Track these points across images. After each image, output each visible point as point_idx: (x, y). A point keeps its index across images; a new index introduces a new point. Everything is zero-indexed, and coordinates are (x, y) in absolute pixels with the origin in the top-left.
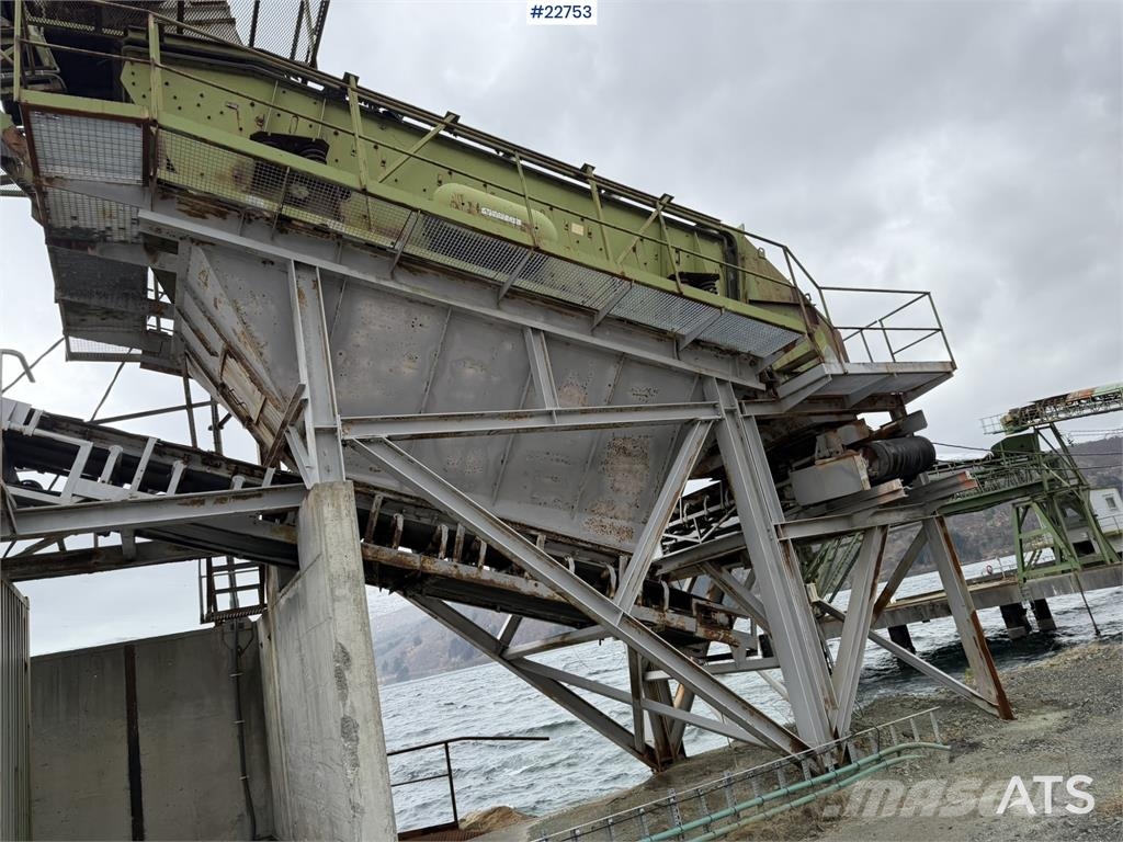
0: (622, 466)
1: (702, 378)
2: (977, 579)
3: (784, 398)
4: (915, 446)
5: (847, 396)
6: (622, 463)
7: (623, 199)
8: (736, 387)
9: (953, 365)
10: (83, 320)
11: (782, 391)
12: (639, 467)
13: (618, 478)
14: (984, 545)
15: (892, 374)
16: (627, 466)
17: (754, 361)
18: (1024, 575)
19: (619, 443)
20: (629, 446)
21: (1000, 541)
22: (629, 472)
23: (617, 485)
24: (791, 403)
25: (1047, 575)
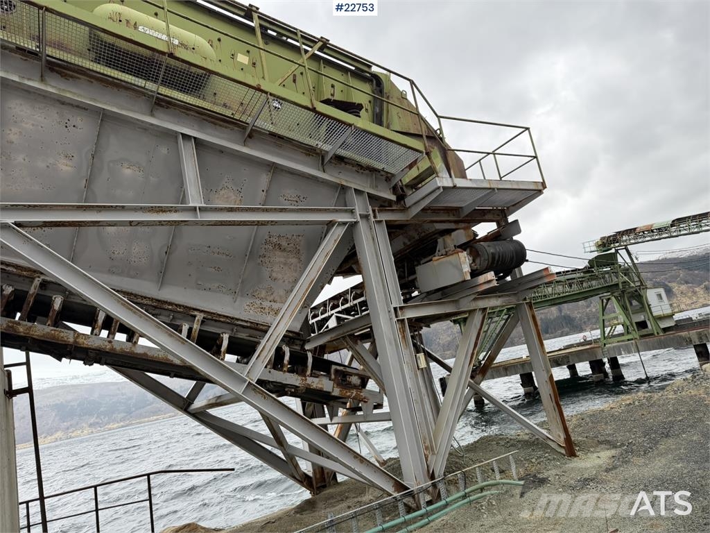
0: (277, 260)
1: (344, 189)
3: (409, 207)
4: (511, 247)
5: (461, 208)
6: (278, 257)
8: (371, 197)
9: (544, 185)
11: (409, 201)
12: (294, 261)
13: (276, 269)
15: (494, 189)
16: (282, 260)
17: (388, 177)
19: (274, 240)
20: (284, 244)
22: (285, 264)
23: (274, 275)
24: (416, 210)
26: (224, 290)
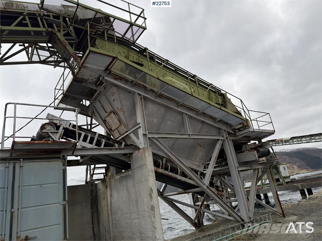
0: (199, 149)
1: (220, 129)
2: (249, 187)
3: (238, 136)
5: (250, 136)
6: (199, 148)
7: (201, 83)
8: (228, 132)
9: (274, 131)
10: (66, 100)
11: (237, 134)
12: (203, 149)
13: (198, 152)
14: (246, 178)
15: (262, 132)
16: (200, 149)
17: (230, 126)
18: (263, 186)
19: (199, 143)
20: (201, 144)
21: (250, 178)
22: (201, 150)
23: (197, 154)
24: (240, 137)
25: (267, 187)
26: (184, 158)
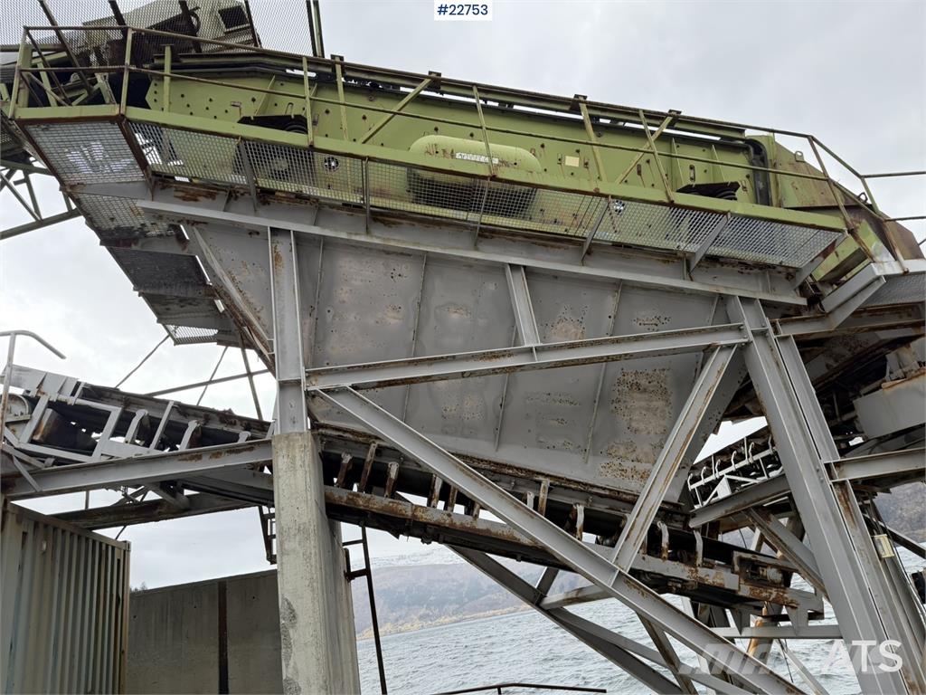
0: (637, 404)
1: (723, 299)
3: (831, 312)
6: (638, 401)
12: (660, 404)
13: (635, 417)
16: (643, 403)
17: (790, 273)
19: (630, 378)
20: (644, 382)
22: (648, 409)
23: (634, 425)
26: (571, 448)
